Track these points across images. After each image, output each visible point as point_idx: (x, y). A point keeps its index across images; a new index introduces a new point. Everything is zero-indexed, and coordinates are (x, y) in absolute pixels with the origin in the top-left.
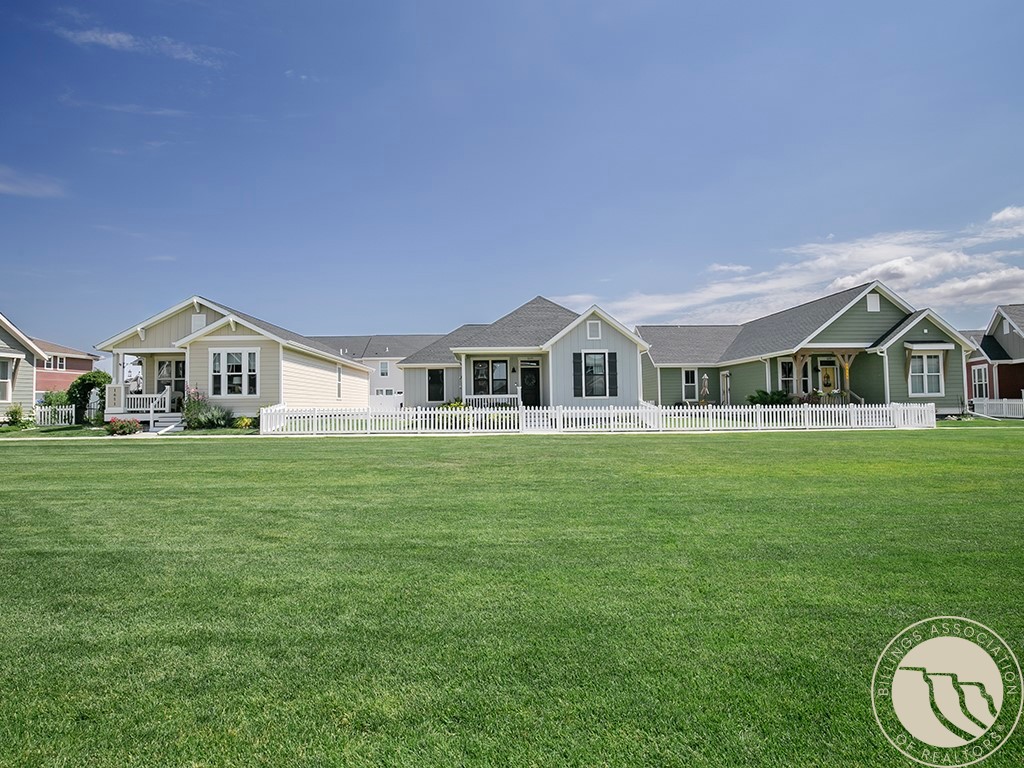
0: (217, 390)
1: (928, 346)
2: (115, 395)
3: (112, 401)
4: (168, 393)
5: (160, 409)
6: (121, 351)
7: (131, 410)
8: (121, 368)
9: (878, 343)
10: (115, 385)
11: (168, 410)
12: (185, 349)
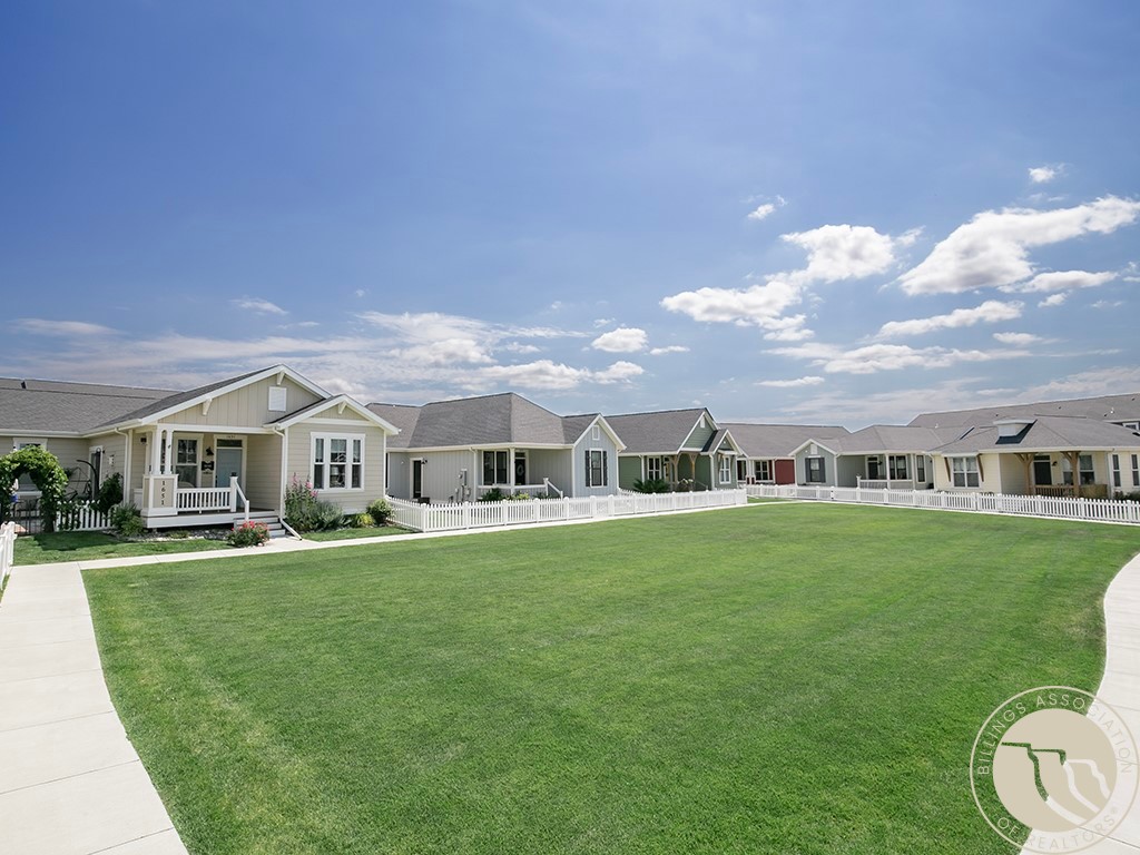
0: (319, 483)
1: (727, 453)
2: (163, 490)
3: (159, 500)
4: (234, 488)
5: (222, 508)
6: (171, 428)
7: (183, 509)
8: (168, 452)
9: (705, 449)
10: (162, 476)
11: (234, 509)
12: (283, 432)
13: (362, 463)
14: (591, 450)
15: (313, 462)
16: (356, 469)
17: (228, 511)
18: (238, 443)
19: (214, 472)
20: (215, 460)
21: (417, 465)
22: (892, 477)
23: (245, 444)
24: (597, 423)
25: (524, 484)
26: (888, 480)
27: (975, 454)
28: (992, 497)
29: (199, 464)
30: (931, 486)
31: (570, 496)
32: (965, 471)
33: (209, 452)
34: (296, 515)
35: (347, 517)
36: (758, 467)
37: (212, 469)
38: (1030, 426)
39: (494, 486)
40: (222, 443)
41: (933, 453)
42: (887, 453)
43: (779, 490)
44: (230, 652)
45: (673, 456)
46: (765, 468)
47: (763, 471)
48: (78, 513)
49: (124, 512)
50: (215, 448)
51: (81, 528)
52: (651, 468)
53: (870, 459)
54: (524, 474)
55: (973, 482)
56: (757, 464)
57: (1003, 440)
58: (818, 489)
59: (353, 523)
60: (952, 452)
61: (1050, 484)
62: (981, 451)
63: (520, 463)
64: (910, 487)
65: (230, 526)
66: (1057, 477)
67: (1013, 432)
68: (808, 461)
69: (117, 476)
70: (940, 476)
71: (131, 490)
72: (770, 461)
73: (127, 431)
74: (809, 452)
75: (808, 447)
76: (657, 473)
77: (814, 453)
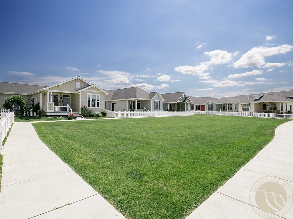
0: (89, 106)
1: (189, 103)
2: (50, 106)
3: (49, 108)
4: (68, 106)
5: (65, 111)
6: (52, 91)
7: (55, 111)
8: (51, 97)
9: (184, 102)
10: (50, 103)
11: (68, 112)
12: (80, 93)
13: (100, 101)
14: (156, 101)
15: (87, 101)
16: (98, 103)
17: (67, 112)
18: (69, 96)
19: (63, 103)
20: (63, 100)
21: (113, 104)
22: (229, 109)
23: (70, 96)
24: (157, 94)
25: (139, 108)
26: (228, 110)
27: (249, 103)
28: (252, 113)
29: (59, 101)
30: (238, 111)
31: (151, 111)
32: (246, 107)
33: (61, 98)
34: (83, 113)
35: (96, 114)
36: (196, 107)
37: (62, 102)
38: (262, 96)
39: (132, 109)
40: (64, 96)
41: (239, 103)
42: (228, 103)
43: (201, 112)
44: (69, 134)
45: (176, 103)
46: (198, 107)
47: (198, 108)
48: (29, 112)
49: (41, 111)
50: (63, 97)
51: (30, 116)
52: (171, 106)
53: (223, 105)
54: (139, 106)
55: (248, 110)
56: (196, 106)
57: (256, 100)
58: (211, 112)
59: (98, 116)
60: (243, 103)
61: (266, 110)
62: (250, 102)
63: (138, 104)
64: (233, 111)
65: (67, 115)
66: (268, 109)
67: (258, 98)
68: (209, 105)
69: (38, 103)
70: (240, 108)
71: (42, 107)
72: (200, 106)
73: (40, 92)
74: (209, 104)
75: (209, 102)
76: (172, 108)
77: (210, 104)
